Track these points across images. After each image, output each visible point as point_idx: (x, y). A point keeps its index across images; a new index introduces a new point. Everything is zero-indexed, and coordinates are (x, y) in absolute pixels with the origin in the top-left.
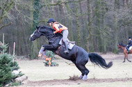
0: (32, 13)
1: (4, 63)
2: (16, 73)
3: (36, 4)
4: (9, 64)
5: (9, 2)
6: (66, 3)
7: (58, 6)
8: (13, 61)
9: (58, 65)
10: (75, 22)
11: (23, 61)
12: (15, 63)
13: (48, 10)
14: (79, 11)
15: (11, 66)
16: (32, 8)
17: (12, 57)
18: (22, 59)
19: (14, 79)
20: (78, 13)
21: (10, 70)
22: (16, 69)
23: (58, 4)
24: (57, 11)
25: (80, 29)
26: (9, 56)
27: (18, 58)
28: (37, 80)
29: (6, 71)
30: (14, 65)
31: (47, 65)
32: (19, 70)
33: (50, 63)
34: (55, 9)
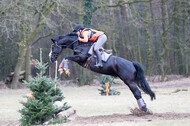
0: (81, 18)
1: (42, 91)
2: (59, 104)
3: (87, 5)
4: (50, 92)
5: (49, 2)
6: (130, 4)
7: (119, 8)
8: (55, 88)
9: (119, 93)
10: (143, 31)
11: (69, 88)
12: (58, 90)
13: (104, 14)
14: (149, 15)
15: (52, 95)
16: (81, 10)
17: (54, 83)
18: (68, 85)
19: (56, 113)
20: (148, 18)
21: (50, 101)
22: (59, 99)
23: (120, 5)
24: (117, 15)
25: (150, 41)
26: (49, 81)
27: (62, 84)
28: (89, 115)
29: (45, 103)
30: (55, 93)
31: (103, 93)
32: (64, 101)
33: (107, 90)
34: (115, 12)
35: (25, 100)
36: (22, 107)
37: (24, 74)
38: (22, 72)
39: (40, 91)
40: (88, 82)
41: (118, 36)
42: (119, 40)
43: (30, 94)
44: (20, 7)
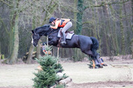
0: (75, 15)
1: (49, 65)
2: (60, 75)
3: (79, 5)
4: (54, 66)
6: (109, 5)
7: (102, 8)
8: (57, 63)
10: (119, 24)
11: (67, 64)
12: (59, 65)
13: (92, 12)
14: (123, 12)
15: (55, 68)
16: (75, 9)
17: (57, 60)
18: (66, 61)
19: (58, 81)
20: (122, 15)
21: (54, 72)
22: (60, 71)
23: (102, 5)
24: (101, 12)
25: (124, 31)
26: (53, 59)
27: (62, 60)
28: (81, 83)
29: (51, 74)
30: (58, 67)
31: (91, 67)
32: (63, 73)
34: (99, 10)
35: (37, 72)
36: (34, 77)
37: (36, 54)
38: (34, 52)
39: (47, 65)
40: (80, 59)
41: (101, 27)
42: (102, 30)
43: (40, 68)
44: (33, 7)
